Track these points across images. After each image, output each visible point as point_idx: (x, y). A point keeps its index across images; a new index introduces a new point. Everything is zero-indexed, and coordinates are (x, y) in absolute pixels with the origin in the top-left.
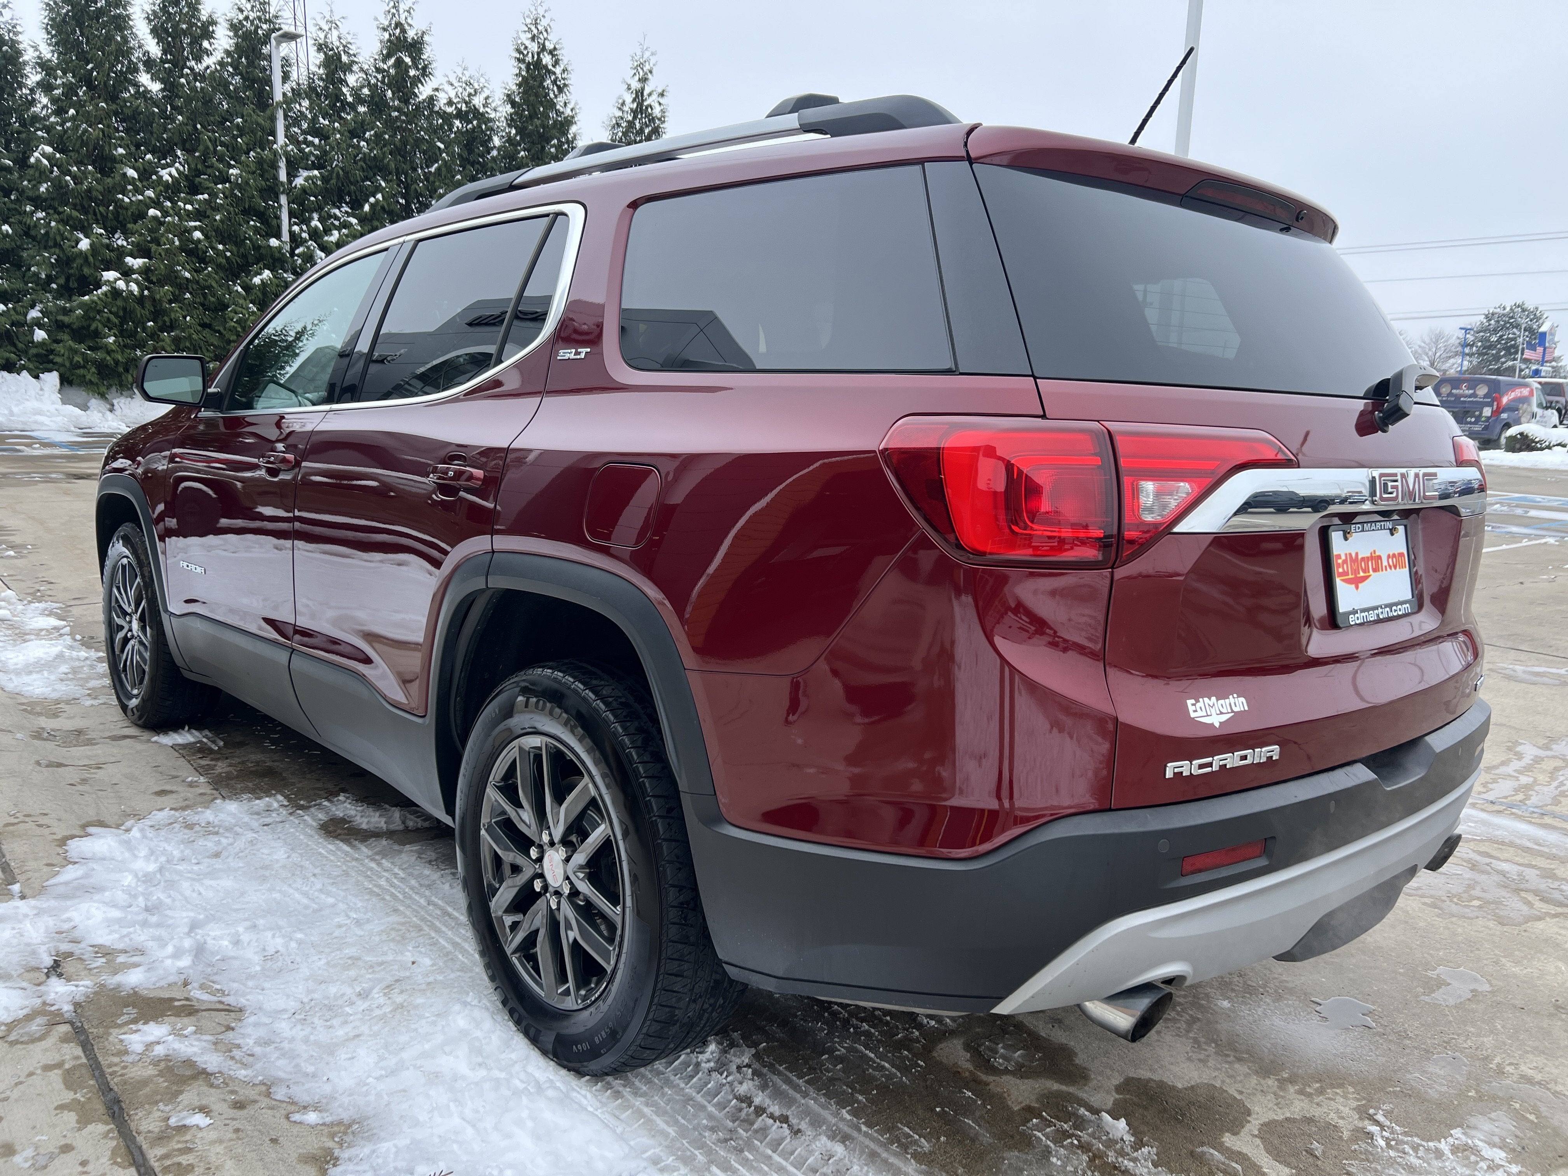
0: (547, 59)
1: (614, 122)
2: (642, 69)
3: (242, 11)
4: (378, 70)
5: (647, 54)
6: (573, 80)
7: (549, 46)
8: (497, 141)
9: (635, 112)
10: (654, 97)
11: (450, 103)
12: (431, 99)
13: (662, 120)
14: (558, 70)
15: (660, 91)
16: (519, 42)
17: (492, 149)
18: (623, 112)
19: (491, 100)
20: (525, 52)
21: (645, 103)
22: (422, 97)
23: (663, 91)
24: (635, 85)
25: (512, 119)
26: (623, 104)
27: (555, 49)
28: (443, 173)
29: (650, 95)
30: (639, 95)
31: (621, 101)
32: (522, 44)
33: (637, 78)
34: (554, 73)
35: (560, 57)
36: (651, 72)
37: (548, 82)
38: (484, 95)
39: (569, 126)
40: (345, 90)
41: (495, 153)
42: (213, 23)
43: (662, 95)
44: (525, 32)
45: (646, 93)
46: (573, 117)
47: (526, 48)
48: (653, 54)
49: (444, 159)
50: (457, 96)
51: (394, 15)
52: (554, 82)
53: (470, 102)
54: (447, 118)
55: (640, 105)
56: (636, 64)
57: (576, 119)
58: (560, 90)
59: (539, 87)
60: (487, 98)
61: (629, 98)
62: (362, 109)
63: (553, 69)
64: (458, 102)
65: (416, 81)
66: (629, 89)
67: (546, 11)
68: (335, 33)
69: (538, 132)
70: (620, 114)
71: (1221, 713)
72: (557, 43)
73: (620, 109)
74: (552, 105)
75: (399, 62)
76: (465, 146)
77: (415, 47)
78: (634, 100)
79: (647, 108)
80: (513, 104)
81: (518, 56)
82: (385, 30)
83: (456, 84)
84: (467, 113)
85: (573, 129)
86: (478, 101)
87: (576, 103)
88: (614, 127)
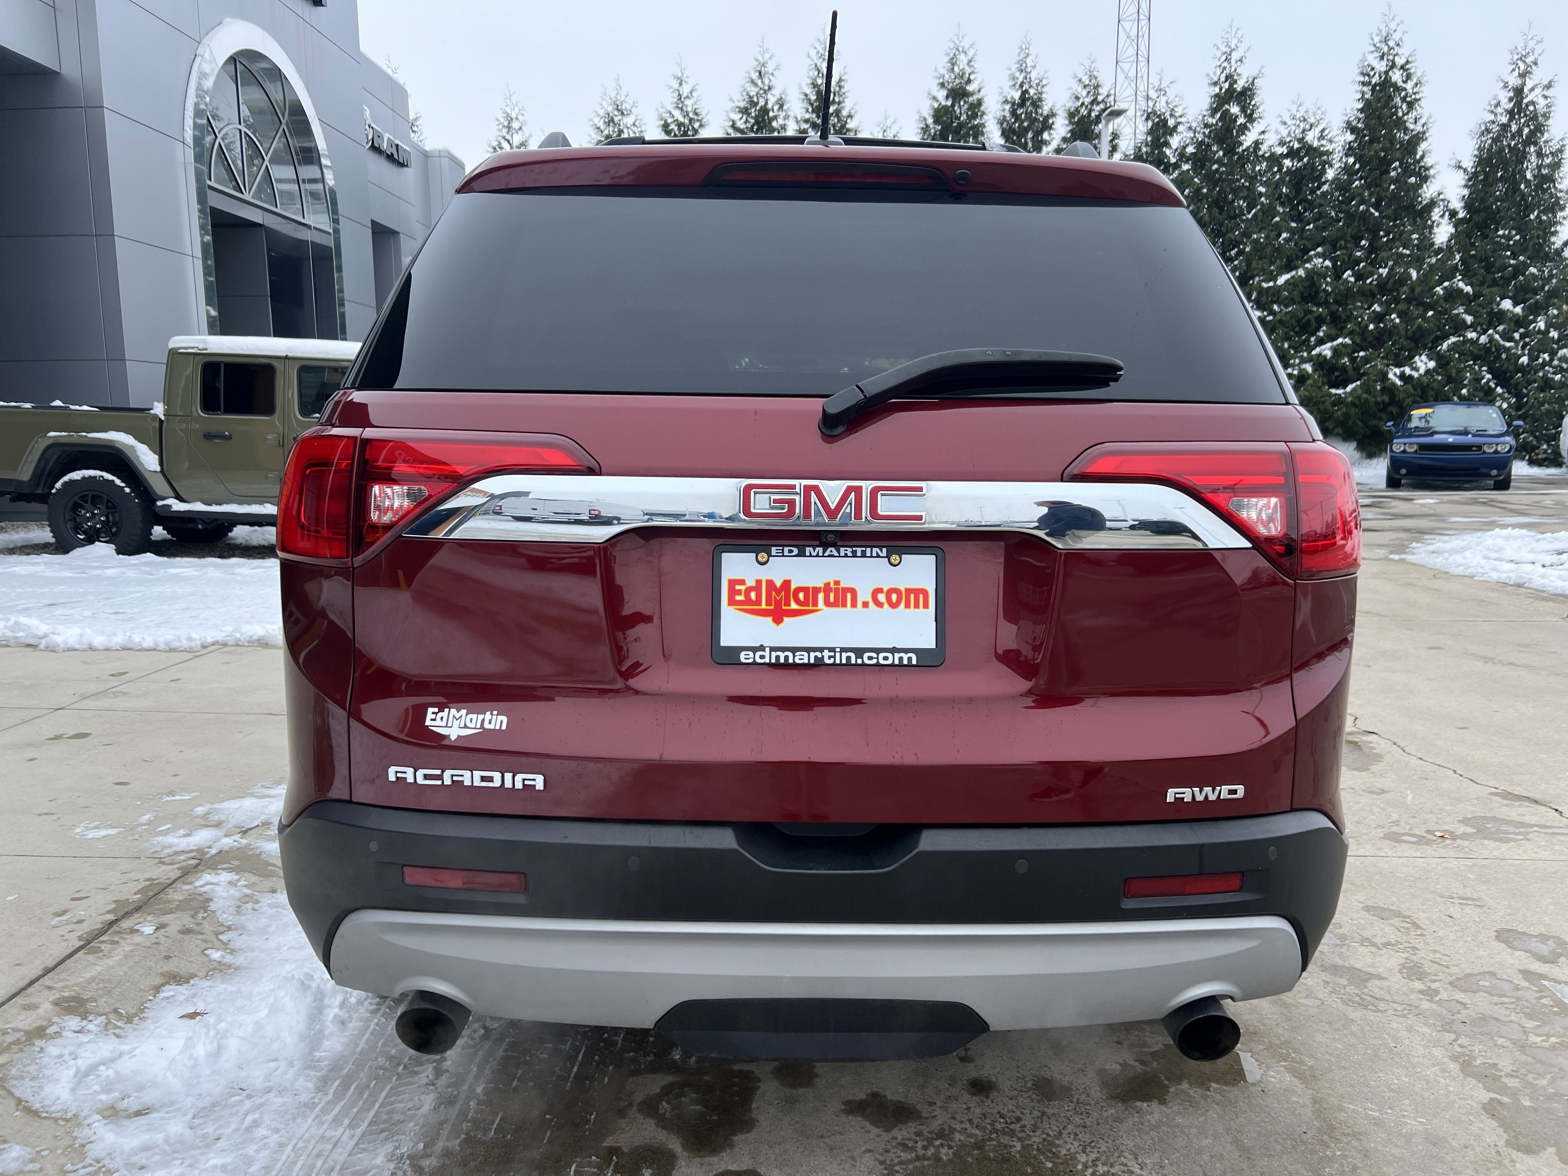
0: (1396, 76)
1: (1483, 128)
2: (1524, 62)
3: (1077, 98)
4: (1206, 126)
5: (1531, 44)
6: (1425, 93)
7: (1400, 61)
8: (1330, 174)
9: (1511, 113)
10: (1538, 91)
11: (1282, 143)
12: (1257, 144)
13: (1546, 116)
14: (1409, 86)
15: (1546, 82)
16: (1366, 64)
17: (1325, 183)
18: (1496, 115)
19: (1326, 132)
20: (1372, 73)
21: (1525, 101)
22: (1246, 145)
23: (1550, 82)
24: (1514, 81)
25: (1350, 148)
26: (1498, 105)
27: (1408, 62)
28: (1260, 218)
29: (1532, 89)
30: (1519, 92)
31: (1494, 102)
32: (1369, 65)
33: (1516, 73)
34: (1405, 89)
35: (1412, 71)
36: (1535, 63)
37: (1398, 100)
38: (1320, 128)
39: (1417, 144)
40: (1168, 152)
41: (1325, 188)
42: (1053, 115)
43: (1548, 86)
44: (1372, 52)
45: (1526, 90)
46: (1424, 133)
47: (1373, 69)
48: (1538, 43)
49: (1262, 204)
50: (1289, 134)
51: (1225, 68)
52: (1404, 99)
53: (1303, 138)
54: (1274, 160)
55: (1519, 103)
56: (1516, 57)
57: (1427, 134)
58: (1411, 105)
59: (1383, 108)
60: (1323, 131)
61: (1504, 97)
62: (1186, 167)
63: (1404, 85)
64: (1290, 141)
65: (1244, 129)
66: (1505, 86)
67: (1398, 25)
68: (1163, 100)
69: (1379, 157)
70: (1492, 117)
71: (466, 727)
72: (1411, 55)
73: (1492, 112)
74: (1400, 124)
75: (1226, 115)
76: (1294, 186)
77: (1244, 97)
78: (1511, 99)
79: (1527, 106)
80: (1353, 130)
81: (1362, 79)
82: (1215, 84)
83: (1290, 123)
84: (1299, 149)
85: (1423, 146)
86: (1311, 138)
87: (1429, 117)
88: (1482, 134)
